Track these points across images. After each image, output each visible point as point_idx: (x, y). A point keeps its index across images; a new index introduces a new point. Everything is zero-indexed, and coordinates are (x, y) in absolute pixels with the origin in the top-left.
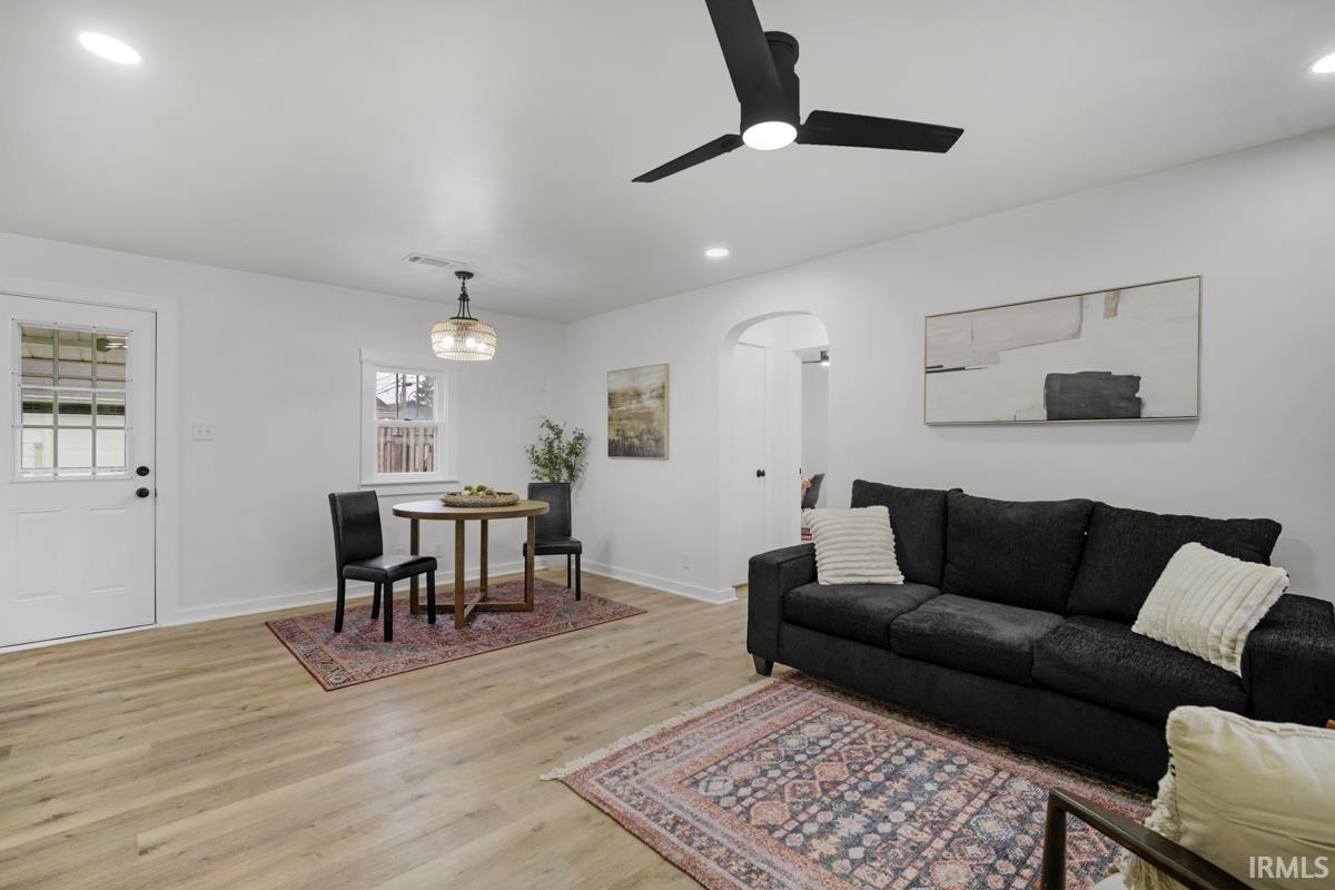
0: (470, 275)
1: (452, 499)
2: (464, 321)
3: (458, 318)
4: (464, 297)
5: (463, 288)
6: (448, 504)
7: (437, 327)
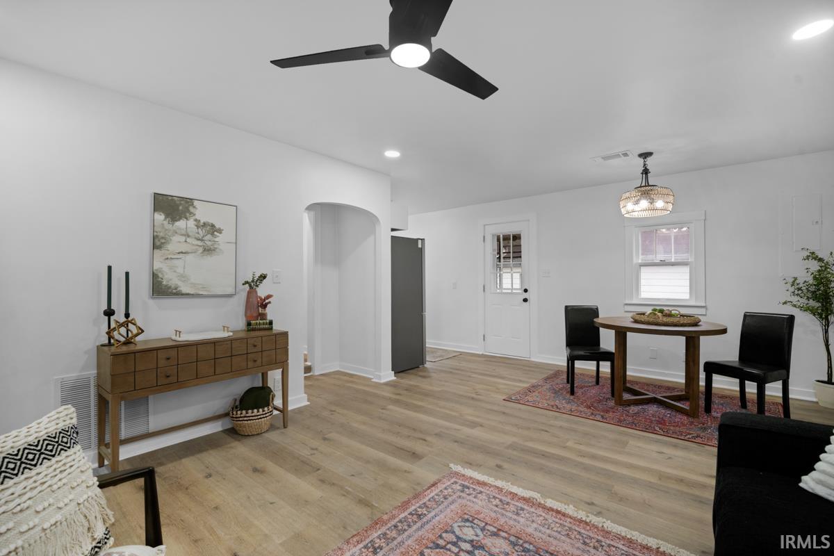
0: (650, 154)
1: (638, 317)
2: (646, 189)
3: (641, 187)
4: (646, 172)
5: (645, 165)
6: (636, 321)
7: (625, 196)
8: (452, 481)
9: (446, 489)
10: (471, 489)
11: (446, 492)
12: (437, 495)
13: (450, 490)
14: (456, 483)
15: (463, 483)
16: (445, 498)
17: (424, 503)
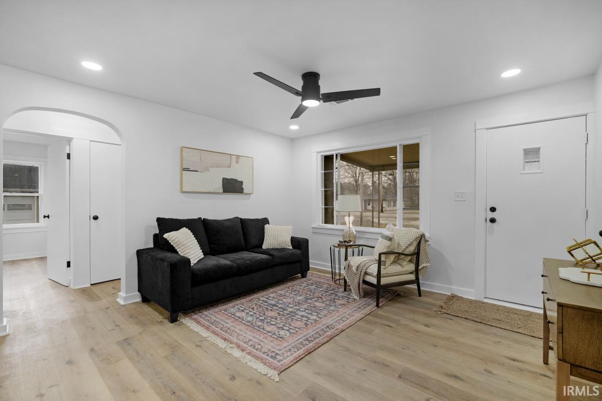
8: (282, 362)
9: (288, 356)
10: (270, 355)
11: (289, 354)
12: (296, 352)
13: (285, 355)
14: (279, 361)
15: (274, 361)
16: (290, 349)
17: (304, 347)
